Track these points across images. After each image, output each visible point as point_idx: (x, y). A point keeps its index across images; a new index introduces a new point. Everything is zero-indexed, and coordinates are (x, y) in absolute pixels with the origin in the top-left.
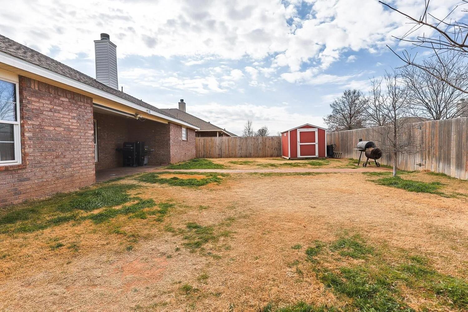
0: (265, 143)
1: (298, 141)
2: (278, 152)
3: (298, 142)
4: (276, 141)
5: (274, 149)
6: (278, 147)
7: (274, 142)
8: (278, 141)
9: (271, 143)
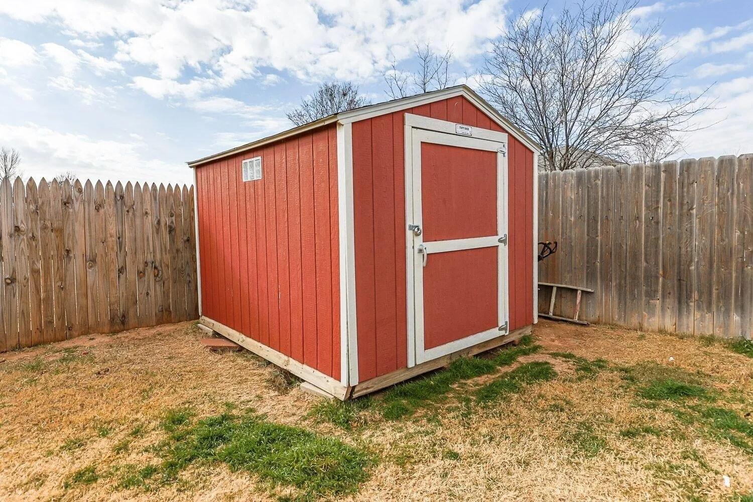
0: (60, 231)
1: (409, 222)
2: (166, 295)
3: (409, 234)
4: (150, 221)
5: (141, 274)
6: (167, 258)
7: (133, 225)
8: (166, 220)
9: (113, 229)
